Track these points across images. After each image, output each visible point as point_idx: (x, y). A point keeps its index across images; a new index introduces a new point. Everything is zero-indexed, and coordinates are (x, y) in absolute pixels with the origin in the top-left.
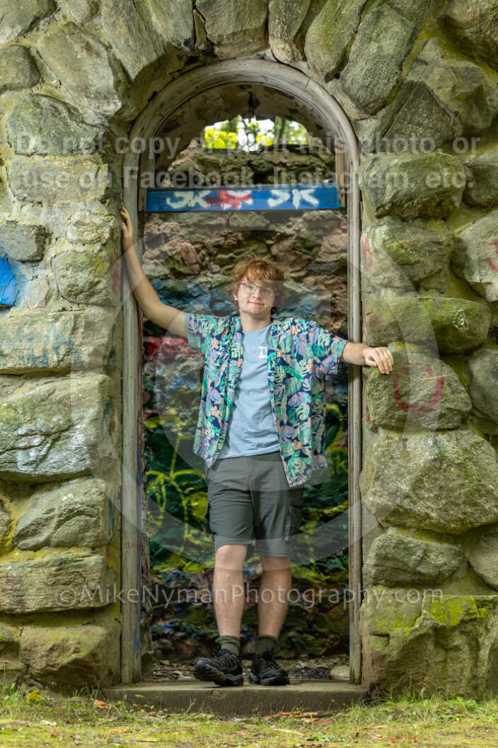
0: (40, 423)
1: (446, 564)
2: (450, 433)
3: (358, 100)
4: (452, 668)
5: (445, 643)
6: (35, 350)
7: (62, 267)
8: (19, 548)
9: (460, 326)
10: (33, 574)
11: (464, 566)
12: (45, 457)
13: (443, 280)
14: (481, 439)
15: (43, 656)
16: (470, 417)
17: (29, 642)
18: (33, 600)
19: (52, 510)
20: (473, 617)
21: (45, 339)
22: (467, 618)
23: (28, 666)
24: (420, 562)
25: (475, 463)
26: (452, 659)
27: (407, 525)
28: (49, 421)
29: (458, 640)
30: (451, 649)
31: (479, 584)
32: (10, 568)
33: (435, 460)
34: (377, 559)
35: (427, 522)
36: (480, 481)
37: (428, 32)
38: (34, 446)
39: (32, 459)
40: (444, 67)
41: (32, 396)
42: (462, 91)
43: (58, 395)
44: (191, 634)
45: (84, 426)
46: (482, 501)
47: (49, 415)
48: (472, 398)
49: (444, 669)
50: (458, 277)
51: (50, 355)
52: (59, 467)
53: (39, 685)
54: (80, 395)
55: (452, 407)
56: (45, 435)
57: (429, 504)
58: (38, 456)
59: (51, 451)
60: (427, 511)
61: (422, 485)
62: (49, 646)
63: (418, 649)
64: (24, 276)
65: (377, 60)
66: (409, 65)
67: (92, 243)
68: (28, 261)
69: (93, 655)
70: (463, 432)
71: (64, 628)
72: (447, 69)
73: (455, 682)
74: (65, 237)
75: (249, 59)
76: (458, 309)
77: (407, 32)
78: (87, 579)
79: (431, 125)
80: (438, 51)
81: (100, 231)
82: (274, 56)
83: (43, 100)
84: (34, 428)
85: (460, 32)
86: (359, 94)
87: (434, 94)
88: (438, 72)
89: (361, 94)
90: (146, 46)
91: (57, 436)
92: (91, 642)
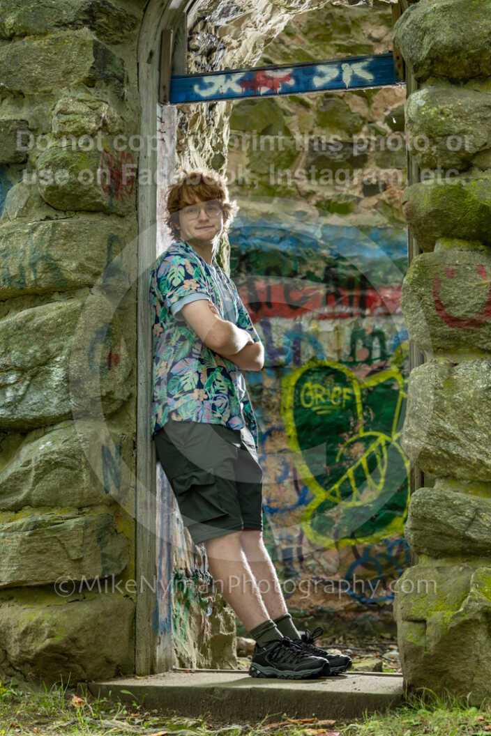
0: (15, 356)
6: (10, 268)
10: (6, 540)
12: (23, 397)
15: (16, 641)
17: (2, 623)
19: (29, 462)
21: (21, 254)
23: (5, 652)
24: (469, 524)
27: (458, 477)
28: (25, 353)
33: (488, 389)
34: (413, 521)
38: (10, 384)
41: (8, 325)
43: (37, 321)
45: (64, 357)
47: (25, 346)
51: (27, 274)
52: (39, 410)
54: (60, 320)
56: (22, 370)
57: (483, 448)
58: (15, 396)
59: (31, 390)
60: (479, 456)
61: (472, 423)
62: (22, 629)
63: (463, 640)
64: (8, 182)
67: (77, 135)
68: (13, 164)
69: (74, 641)
71: (45, 606)
74: (51, 131)
78: (66, 546)
81: (84, 121)
84: (8, 363)
91: (37, 371)
92: (71, 624)
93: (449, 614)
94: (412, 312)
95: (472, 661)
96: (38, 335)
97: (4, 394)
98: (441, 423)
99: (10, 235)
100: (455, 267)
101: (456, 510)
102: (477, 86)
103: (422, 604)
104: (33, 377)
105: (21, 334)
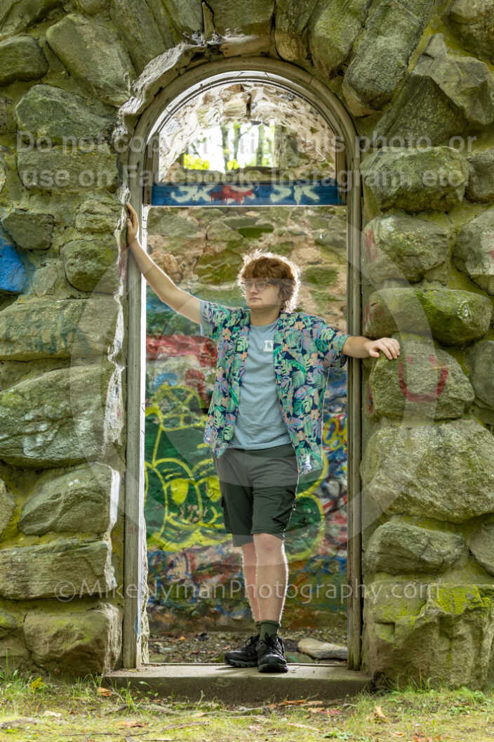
0: (47, 409)
1: (449, 553)
2: (454, 422)
3: (365, 94)
4: (457, 657)
5: (449, 632)
6: (43, 337)
7: (70, 255)
8: (24, 533)
9: (465, 317)
10: (38, 559)
11: (466, 554)
12: (51, 442)
13: (446, 273)
14: (483, 429)
15: (46, 643)
16: (472, 408)
17: (32, 628)
18: (38, 585)
19: (58, 496)
20: (477, 606)
21: (53, 326)
22: (471, 607)
23: (31, 652)
24: (424, 550)
25: (478, 453)
26: (456, 649)
27: (411, 514)
28: (57, 407)
29: (463, 629)
30: (456, 638)
31: (481, 573)
32: (14, 553)
33: (439, 449)
34: (382, 547)
35: (431, 510)
36: (482, 470)
37: (432, 29)
38: (41, 432)
39: (39, 445)
40: (450, 61)
41: (40, 383)
42: (467, 86)
43: (66, 381)
44: (169, 608)
45: (91, 412)
46: (484, 490)
47: (57, 401)
48: (474, 389)
49: (449, 658)
50: (459, 270)
51: (58, 342)
52: (65, 453)
53: (43, 672)
54: (88, 381)
55: (456, 396)
56: (53, 421)
57: (433, 492)
58: (45, 441)
59: (58, 437)
60: (431, 499)
61: (426, 474)
62: (53, 632)
63: (424, 638)
64: (31, 264)
65: (386, 54)
66: (416, 59)
67: (101, 232)
68: (37, 249)
69: (98, 641)
70: (466, 421)
71: (68, 614)
72: (452, 64)
73: (460, 671)
74: (74, 226)
75: (253, 57)
76: (462, 300)
77: (415, 26)
78: (92, 564)
79: (435, 120)
80: (444, 46)
81: (108, 220)
82: (278, 54)
83: (53, 90)
84: (41, 414)
85: (464, 28)
86: (366, 88)
87: (439, 89)
88: (443, 66)
89: (368, 87)
90: (155, 38)
91: (64, 422)
92: (95, 628)
93: (413, 619)
94: (381, 388)
95: (428, 654)
96: (68, 392)
97: (35, 440)
98: (404, 473)
99: (42, 309)
100: (413, 356)
101: (415, 540)
102: (425, 217)
103: (389, 611)
104: (61, 426)
105: (52, 391)
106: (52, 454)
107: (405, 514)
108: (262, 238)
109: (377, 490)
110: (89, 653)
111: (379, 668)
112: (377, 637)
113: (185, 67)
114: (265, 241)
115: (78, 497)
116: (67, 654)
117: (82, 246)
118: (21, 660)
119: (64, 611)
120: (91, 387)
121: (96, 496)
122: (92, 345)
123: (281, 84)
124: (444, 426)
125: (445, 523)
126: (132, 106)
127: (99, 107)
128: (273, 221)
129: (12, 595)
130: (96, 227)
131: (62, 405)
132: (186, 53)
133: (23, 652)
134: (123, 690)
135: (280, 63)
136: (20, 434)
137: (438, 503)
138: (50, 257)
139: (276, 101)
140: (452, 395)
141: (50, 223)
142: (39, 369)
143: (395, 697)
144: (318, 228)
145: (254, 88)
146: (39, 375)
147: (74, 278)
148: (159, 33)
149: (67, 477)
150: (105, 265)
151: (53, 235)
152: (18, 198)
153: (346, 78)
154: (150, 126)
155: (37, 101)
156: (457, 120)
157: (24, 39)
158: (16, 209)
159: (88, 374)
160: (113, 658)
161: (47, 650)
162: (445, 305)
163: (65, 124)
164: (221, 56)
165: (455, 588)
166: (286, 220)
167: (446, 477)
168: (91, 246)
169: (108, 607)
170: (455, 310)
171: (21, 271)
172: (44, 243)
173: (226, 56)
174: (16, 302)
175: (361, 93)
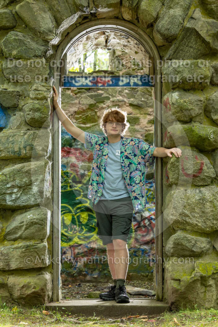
0: (17, 182)
1: (205, 247)
2: (206, 187)
3: (164, 35)
4: (208, 295)
5: (205, 283)
6: (15, 148)
7: (27, 110)
8: (7, 240)
9: (211, 138)
10: (14, 252)
11: (212, 248)
12: (19, 197)
13: (202, 118)
15: (18, 290)
16: (215, 180)
17: (12, 283)
18: (14, 264)
19: (23, 222)
20: (217, 271)
21: (20, 143)
22: (215, 272)
23: (11, 295)
24: (193, 246)
25: (217, 201)
26: (208, 291)
27: (187, 229)
28: (22, 181)
29: (211, 282)
30: (208, 286)
32: (2, 249)
33: (200, 199)
34: (174, 245)
35: (196, 228)
37: (194, 6)
38: (14, 193)
39: (13, 198)
40: (203, 21)
41: (14, 170)
42: (211, 32)
43: (26, 169)
45: (38, 183)
47: (22, 178)
48: (216, 171)
49: (205, 296)
50: (207, 117)
51: (22, 151)
52: (26, 202)
53: (16, 303)
54: (36, 169)
55: (208, 175)
56: (20, 187)
57: (197, 219)
58: (16, 197)
59: (22, 195)
60: (196, 223)
61: (194, 211)
62: (22, 285)
63: (194, 286)
64: (9, 114)
65: (174, 17)
66: (188, 19)
67: (42, 99)
68: (12, 107)
69: (42, 289)
70: (212, 186)
71: (28, 277)
72: (204, 22)
73: (210, 301)
74: (29, 96)
75: (111, 18)
76: (210, 131)
77: (187, 5)
78: (39, 254)
79: (196, 48)
80: (200, 14)
81: (45, 94)
82: (122, 17)
83: (19, 33)
84: (14, 184)
85: (209, 6)
86: (165, 32)
87: (198, 33)
88: (200, 23)
89: (166, 32)
90: (67, 9)
91: (26, 188)
92: (41, 283)
93: (189, 277)
94: (173, 171)
95: (196, 294)
96: (27, 174)
97: (12, 196)
98: (184, 211)
99: (15, 135)
100: (188, 156)
101: (189, 241)
102: (192, 92)
103: (178, 274)
104: (24, 190)
105: (19, 174)
106: (19, 203)
107: (184, 230)
108: (105, 103)
109: (172, 219)
110: (38, 295)
111: (173, 300)
112: (172, 286)
113: (79, 23)
114: (106, 104)
115: (32, 223)
116: (28, 295)
117: (33, 106)
118: (7, 298)
119: (26, 276)
120: (37, 171)
121: (40, 222)
122: (38, 152)
123: (123, 31)
124: (202, 189)
125: (203, 233)
126: (55, 41)
127: (41, 41)
128: (110, 95)
129: (2, 269)
130: (40, 97)
131: (24, 180)
132: (80, 17)
133: (7, 294)
134: (54, 312)
135: (123, 21)
136: (5, 193)
137: (199, 224)
138: (18, 111)
139: (120, 39)
140: (205, 174)
141: (18, 95)
142: (13, 163)
143: (181, 314)
144: (131, 98)
145: (110, 33)
146: (13, 166)
147: (29, 121)
148: (68, 7)
149: (27, 214)
150: (44, 115)
151: (19, 101)
152: (3, 84)
153: (155, 29)
154: (63, 50)
155: (12, 39)
156: (206, 48)
157: (6, 10)
158: (2, 89)
159: (36, 165)
160: (49, 297)
161: (19, 294)
162: (203, 133)
163: (25, 49)
164: (96, 18)
165: (207, 263)
166: (116, 94)
167: (203, 212)
168: (37, 106)
169: (46, 274)
170: (207, 135)
171: (4, 118)
172: (15, 104)
173: (98, 18)
174: (2, 132)
175: (162, 35)
